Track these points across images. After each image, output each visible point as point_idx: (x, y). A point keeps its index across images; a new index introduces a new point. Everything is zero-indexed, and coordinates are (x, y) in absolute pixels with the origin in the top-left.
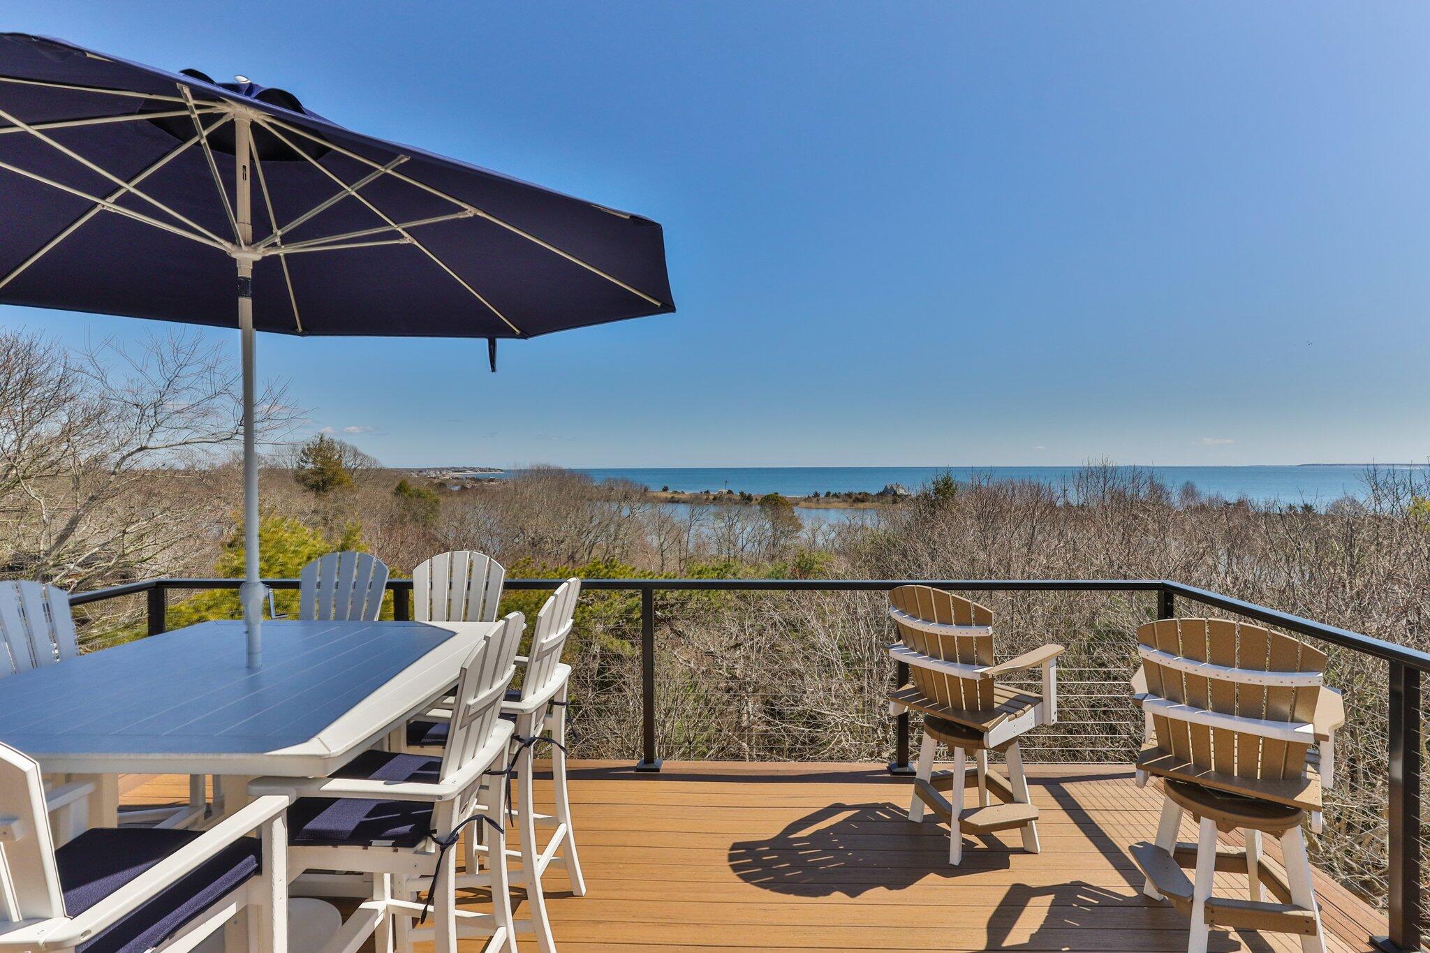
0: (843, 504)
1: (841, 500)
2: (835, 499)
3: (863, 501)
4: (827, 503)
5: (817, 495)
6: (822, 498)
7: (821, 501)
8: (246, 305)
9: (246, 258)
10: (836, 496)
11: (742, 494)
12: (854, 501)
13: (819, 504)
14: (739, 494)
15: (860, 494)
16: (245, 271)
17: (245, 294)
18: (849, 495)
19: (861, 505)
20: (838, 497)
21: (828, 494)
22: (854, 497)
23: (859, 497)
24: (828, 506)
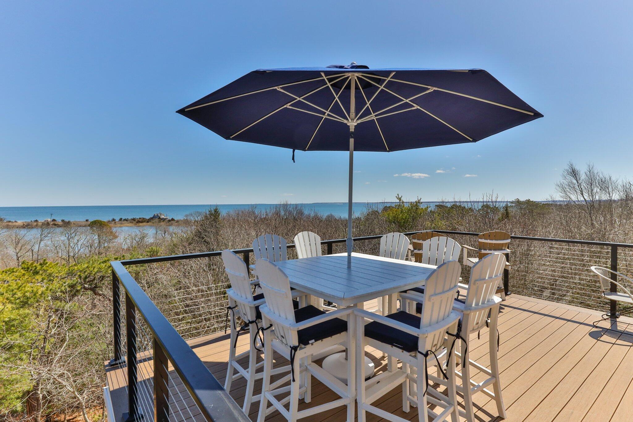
0: (130, 224)
1: (129, 222)
2: (125, 222)
3: (142, 222)
4: (121, 224)
5: (114, 220)
6: (117, 222)
7: (117, 223)
8: (352, 141)
9: (352, 124)
10: (126, 220)
11: (63, 221)
12: (137, 222)
13: (116, 224)
14: (60, 221)
15: (140, 218)
16: (352, 129)
17: (352, 137)
18: (134, 219)
19: (141, 224)
20: (127, 221)
21: (121, 219)
22: (136, 220)
23: (140, 220)
24: (122, 225)
